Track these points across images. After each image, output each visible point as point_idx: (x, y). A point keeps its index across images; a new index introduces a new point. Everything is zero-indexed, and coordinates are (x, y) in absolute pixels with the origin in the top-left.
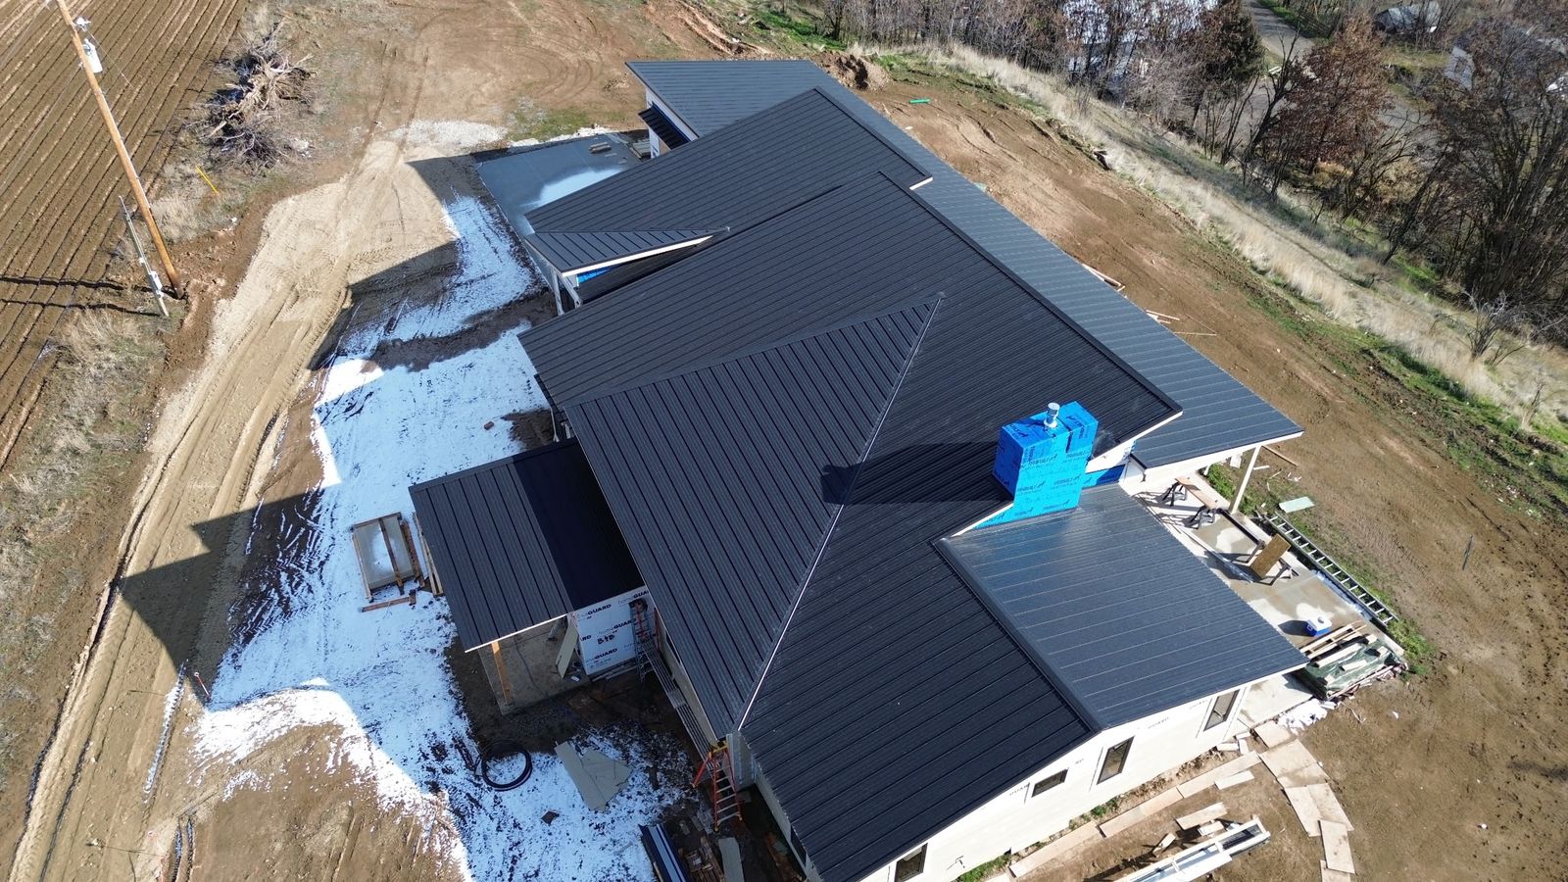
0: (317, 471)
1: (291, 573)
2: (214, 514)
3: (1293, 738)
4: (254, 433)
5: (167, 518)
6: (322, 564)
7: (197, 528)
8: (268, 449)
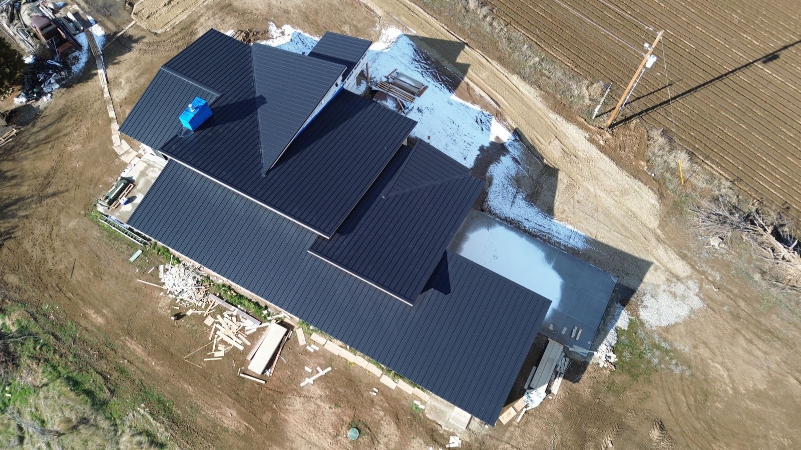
0: (461, 96)
1: (427, 69)
2: (469, 70)
3: (129, 163)
4: (497, 97)
5: (479, 63)
6: (422, 75)
7: (468, 66)
8: (483, 94)
